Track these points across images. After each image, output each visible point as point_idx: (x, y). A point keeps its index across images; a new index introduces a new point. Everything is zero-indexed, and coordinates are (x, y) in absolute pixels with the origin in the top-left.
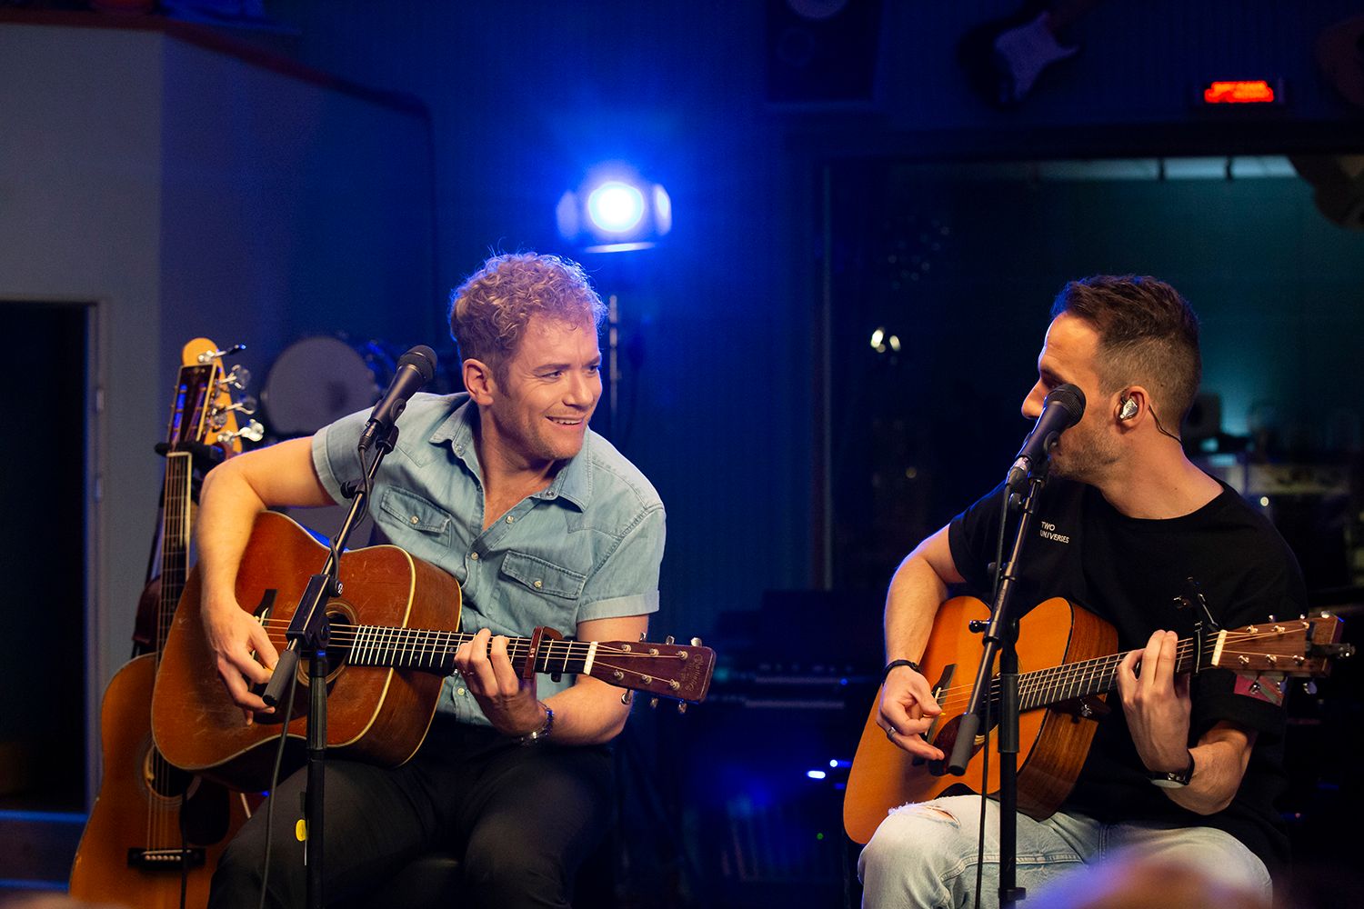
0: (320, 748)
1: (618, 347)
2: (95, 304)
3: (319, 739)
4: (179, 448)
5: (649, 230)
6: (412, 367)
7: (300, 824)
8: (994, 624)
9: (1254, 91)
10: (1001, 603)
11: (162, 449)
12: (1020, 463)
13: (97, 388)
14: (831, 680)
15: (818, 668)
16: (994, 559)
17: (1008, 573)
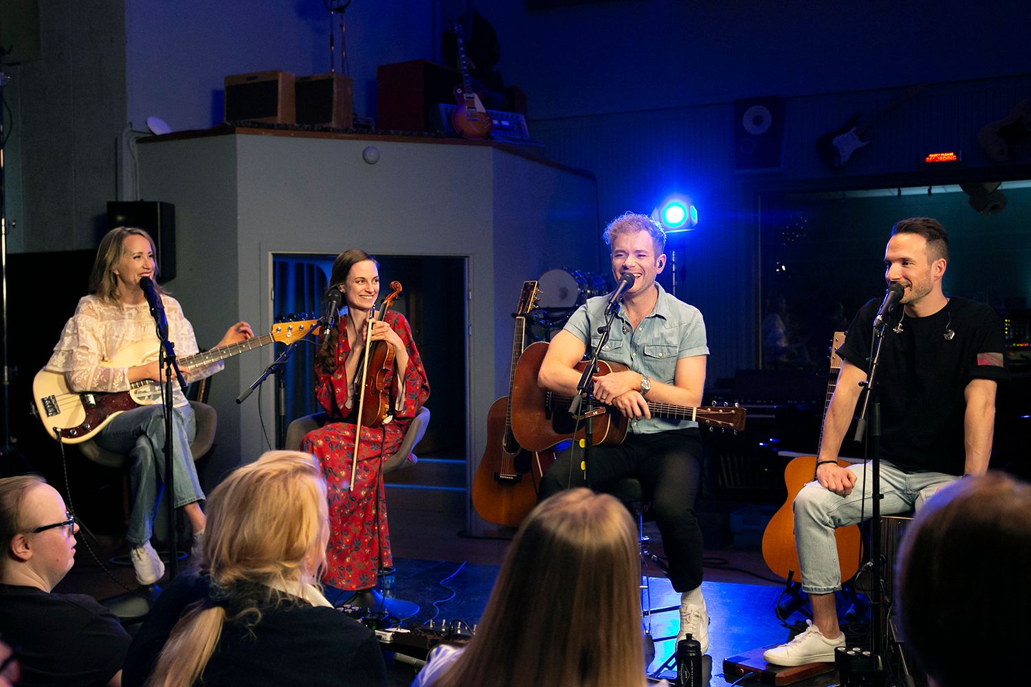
0: (590, 433)
1: (675, 272)
2: (468, 257)
3: (590, 429)
4: (521, 315)
5: (689, 224)
6: (625, 281)
7: (583, 463)
8: (870, 383)
9: (949, 156)
10: (872, 374)
11: (514, 315)
12: (879, 317)
13: (469, 291)
14: (764, 406)
15: (760, 401)
16: (870, 356)
17: (875, 362)
